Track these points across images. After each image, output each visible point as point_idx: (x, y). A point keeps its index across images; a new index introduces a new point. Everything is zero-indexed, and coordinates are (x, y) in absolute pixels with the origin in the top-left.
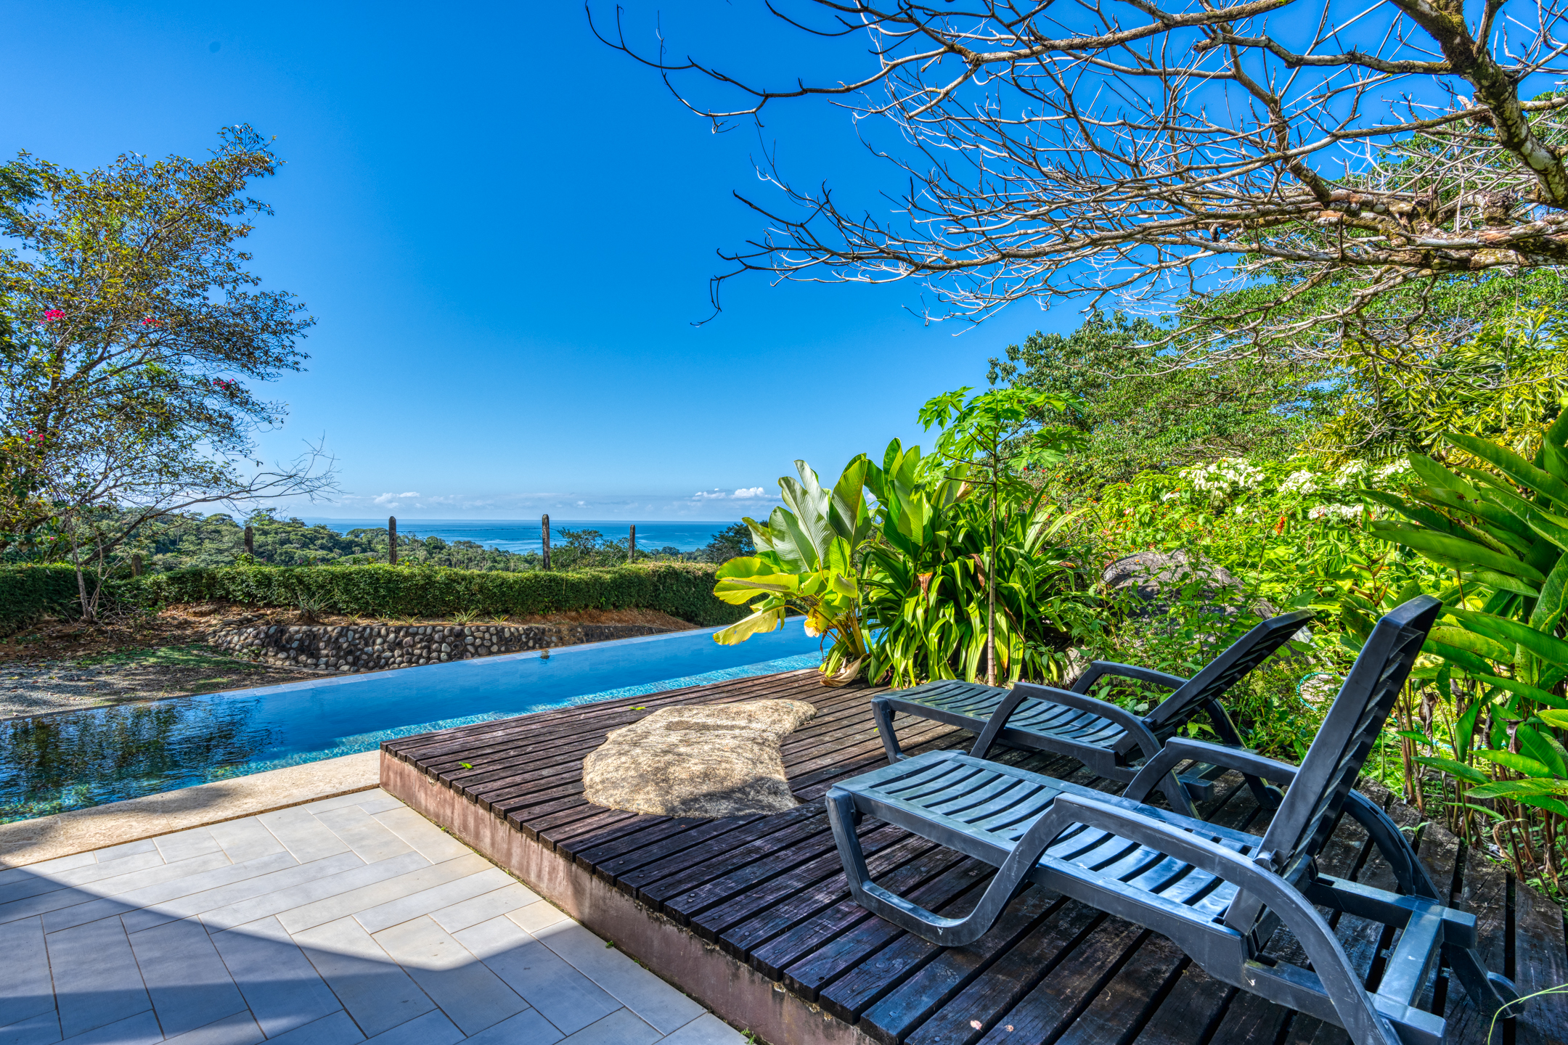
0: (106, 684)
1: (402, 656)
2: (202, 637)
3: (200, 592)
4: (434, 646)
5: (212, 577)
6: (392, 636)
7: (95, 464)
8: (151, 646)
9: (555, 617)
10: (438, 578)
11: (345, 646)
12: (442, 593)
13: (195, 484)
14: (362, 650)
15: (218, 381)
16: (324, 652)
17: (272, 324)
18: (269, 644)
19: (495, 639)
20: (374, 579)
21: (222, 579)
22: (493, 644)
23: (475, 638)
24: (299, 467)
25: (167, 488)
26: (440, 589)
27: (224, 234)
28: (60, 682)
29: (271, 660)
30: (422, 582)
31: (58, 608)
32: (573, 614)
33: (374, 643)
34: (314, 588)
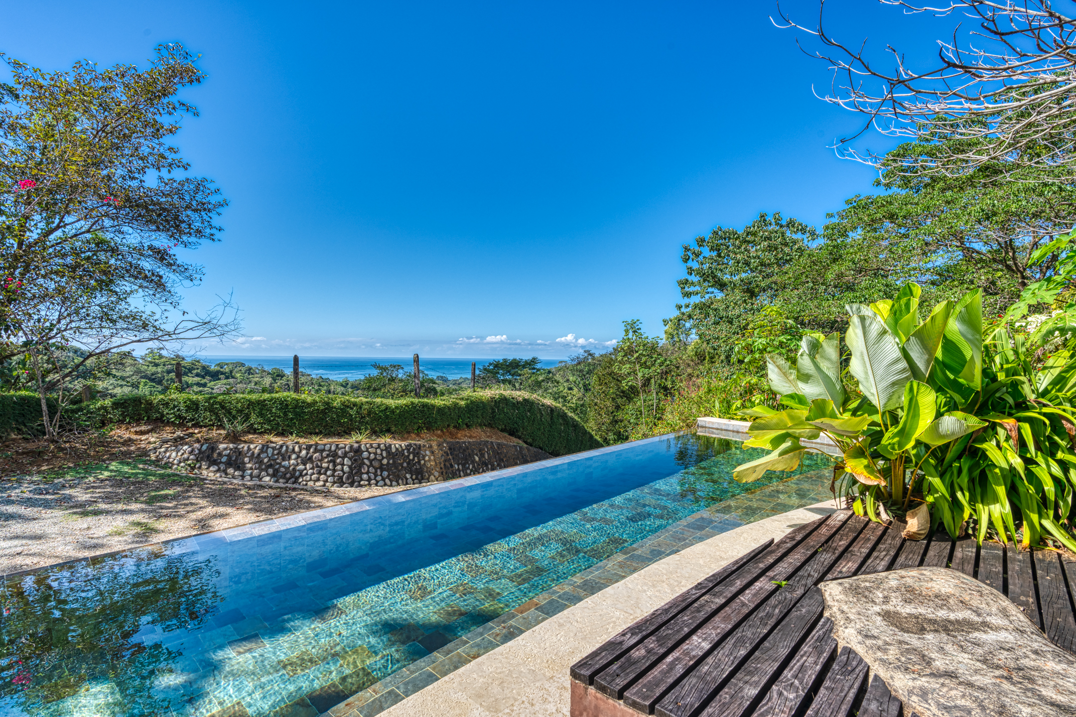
0: (70, 497)
1: (312, 468)
2: (145, 453)
3: (140, 414)
4: (338, 461)
5: (150, 404)
6: (304, 452)
7: (49, 312)
8: (104, 461)
9: (425, 433)
10: (335, 404)
11: (266, 460)
12: (337, 416)
13: (129, 329)
14: (280, 464)
15: (151, 248)
16: (249, 466)
17: (194, 203)
18: (202, 459)
19: (384, 454)
20: (284, 405)
21: (158, 404)
22: (383, 458)
23: (370, 453)
24: (213, 316)
25: (106, 332)
26: (336, 413)
27: (157, 131)
28: (31, 495)
29: (205, 472)
30: (322, 408)
31: (25, 430)
32: (439, 432)
33: (290, 458)
34: (234, 412)
